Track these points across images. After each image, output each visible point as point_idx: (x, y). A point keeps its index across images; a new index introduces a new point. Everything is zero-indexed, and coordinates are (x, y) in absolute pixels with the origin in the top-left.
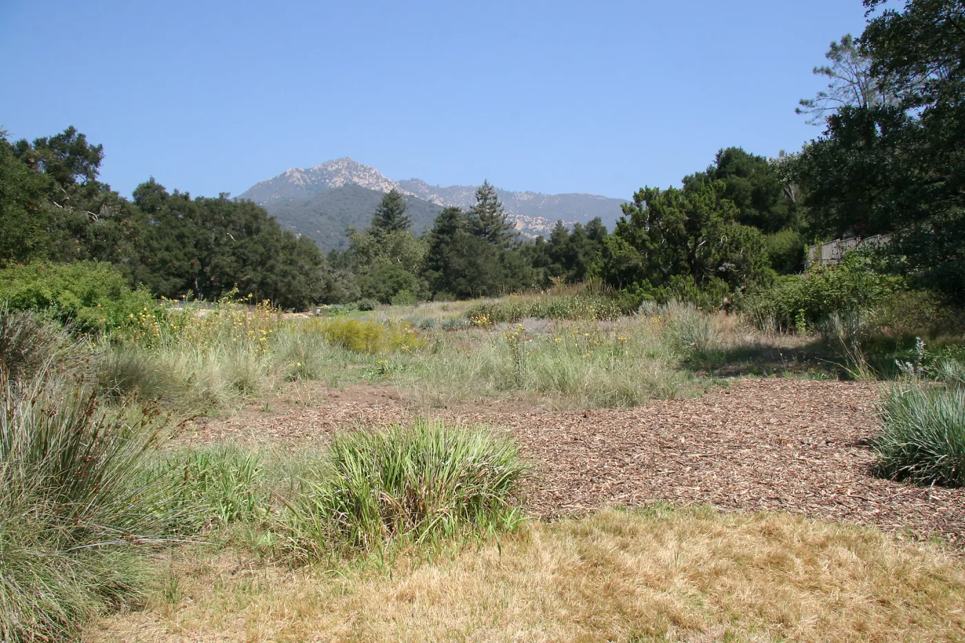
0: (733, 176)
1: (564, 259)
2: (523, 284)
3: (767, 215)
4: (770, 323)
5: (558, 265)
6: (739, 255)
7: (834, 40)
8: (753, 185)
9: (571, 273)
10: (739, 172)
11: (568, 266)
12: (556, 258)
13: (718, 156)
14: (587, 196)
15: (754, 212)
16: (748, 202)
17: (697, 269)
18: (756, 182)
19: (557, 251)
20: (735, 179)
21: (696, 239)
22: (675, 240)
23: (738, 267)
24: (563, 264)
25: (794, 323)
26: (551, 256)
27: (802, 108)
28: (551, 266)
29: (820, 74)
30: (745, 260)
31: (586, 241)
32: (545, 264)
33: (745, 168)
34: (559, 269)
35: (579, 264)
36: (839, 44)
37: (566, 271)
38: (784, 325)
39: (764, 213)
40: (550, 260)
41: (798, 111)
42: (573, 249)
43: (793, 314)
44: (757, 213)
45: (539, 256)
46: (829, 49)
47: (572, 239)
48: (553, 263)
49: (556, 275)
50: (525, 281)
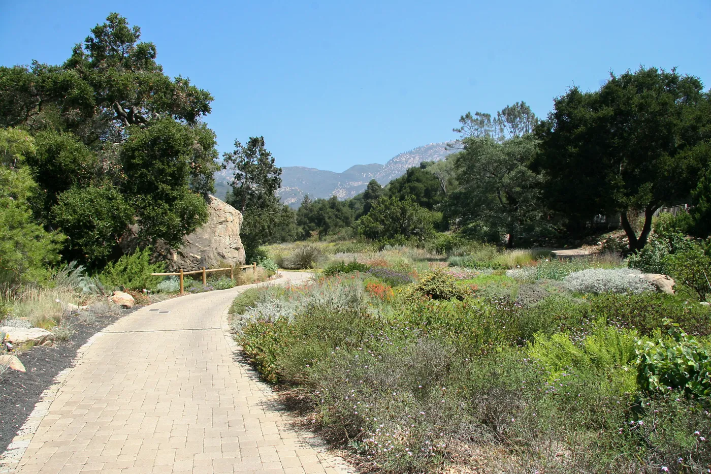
0: (415, 182)
1: (316, 221)
2: (289, 235)
3: (432, 201)
4: (434, 252)
5: (313, 224)
6: (421, 226)
7: (462, 115)
8: (425, 186)
9: (321, 228)
10: (418, 180)
11: (318, 225)
12: (312, 220)
13: (408, 171)
14: (304, 168)
15: (425, 199)
16: (422, 195)
17: (404, 231)
18: (426, 185)
19: (312, 216)
20: (417, 184)
21: (404, 219)
22: (395, 219)
23: (421, 231)
24: (316, 223)
25: (442, 251)
26: (309, 219)
27: (448, 147)
28: (309, 224)
29: (456, 132)
30: (424, 228)
31: (329, 210)
32: (305, 224)
33: (421, 178)
34: (314, 226)
35: (325, 223)
36: (464, 117)
37: (318, 228)
38: (439, 252)
39: (430, 200)
40: (308, 221)
41: (446, 149)
42: (322, 215)
43: (441, 249)
44: (427, 200)
45: (301, 219)
46: (460, 119)
47: (321, 209)
48: (310, 223)
49: (313, 230)
50: (290, 233)
